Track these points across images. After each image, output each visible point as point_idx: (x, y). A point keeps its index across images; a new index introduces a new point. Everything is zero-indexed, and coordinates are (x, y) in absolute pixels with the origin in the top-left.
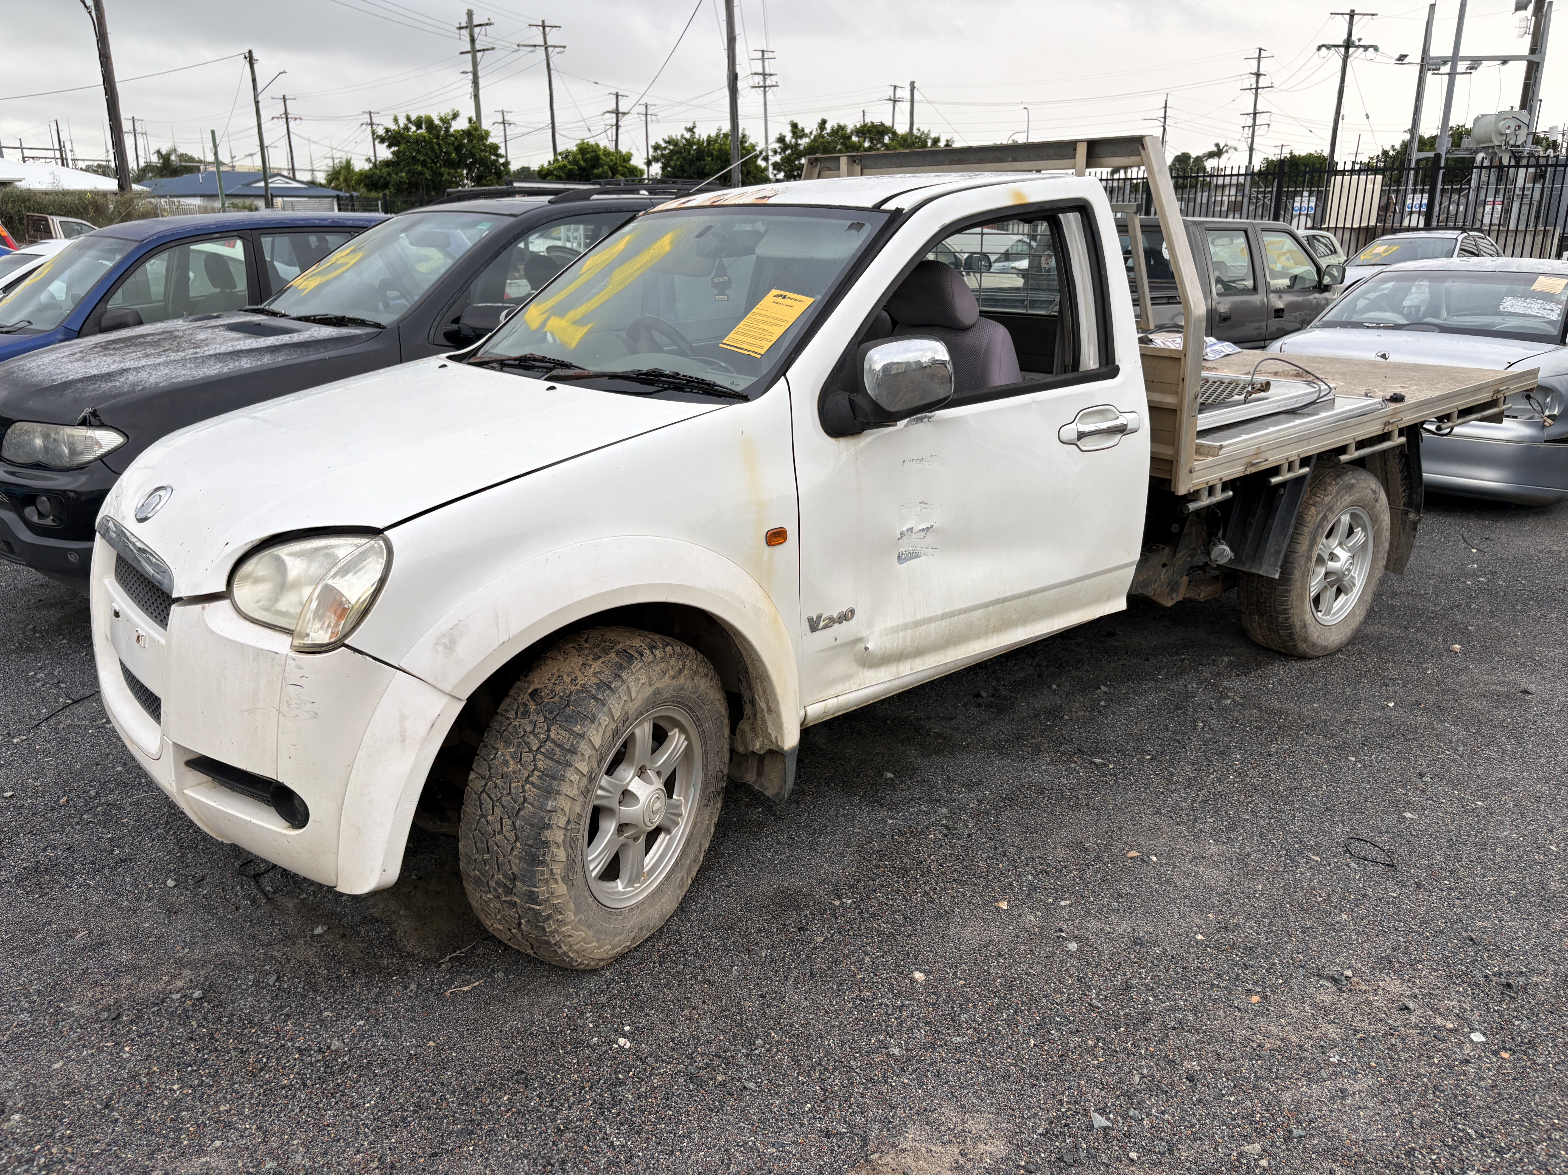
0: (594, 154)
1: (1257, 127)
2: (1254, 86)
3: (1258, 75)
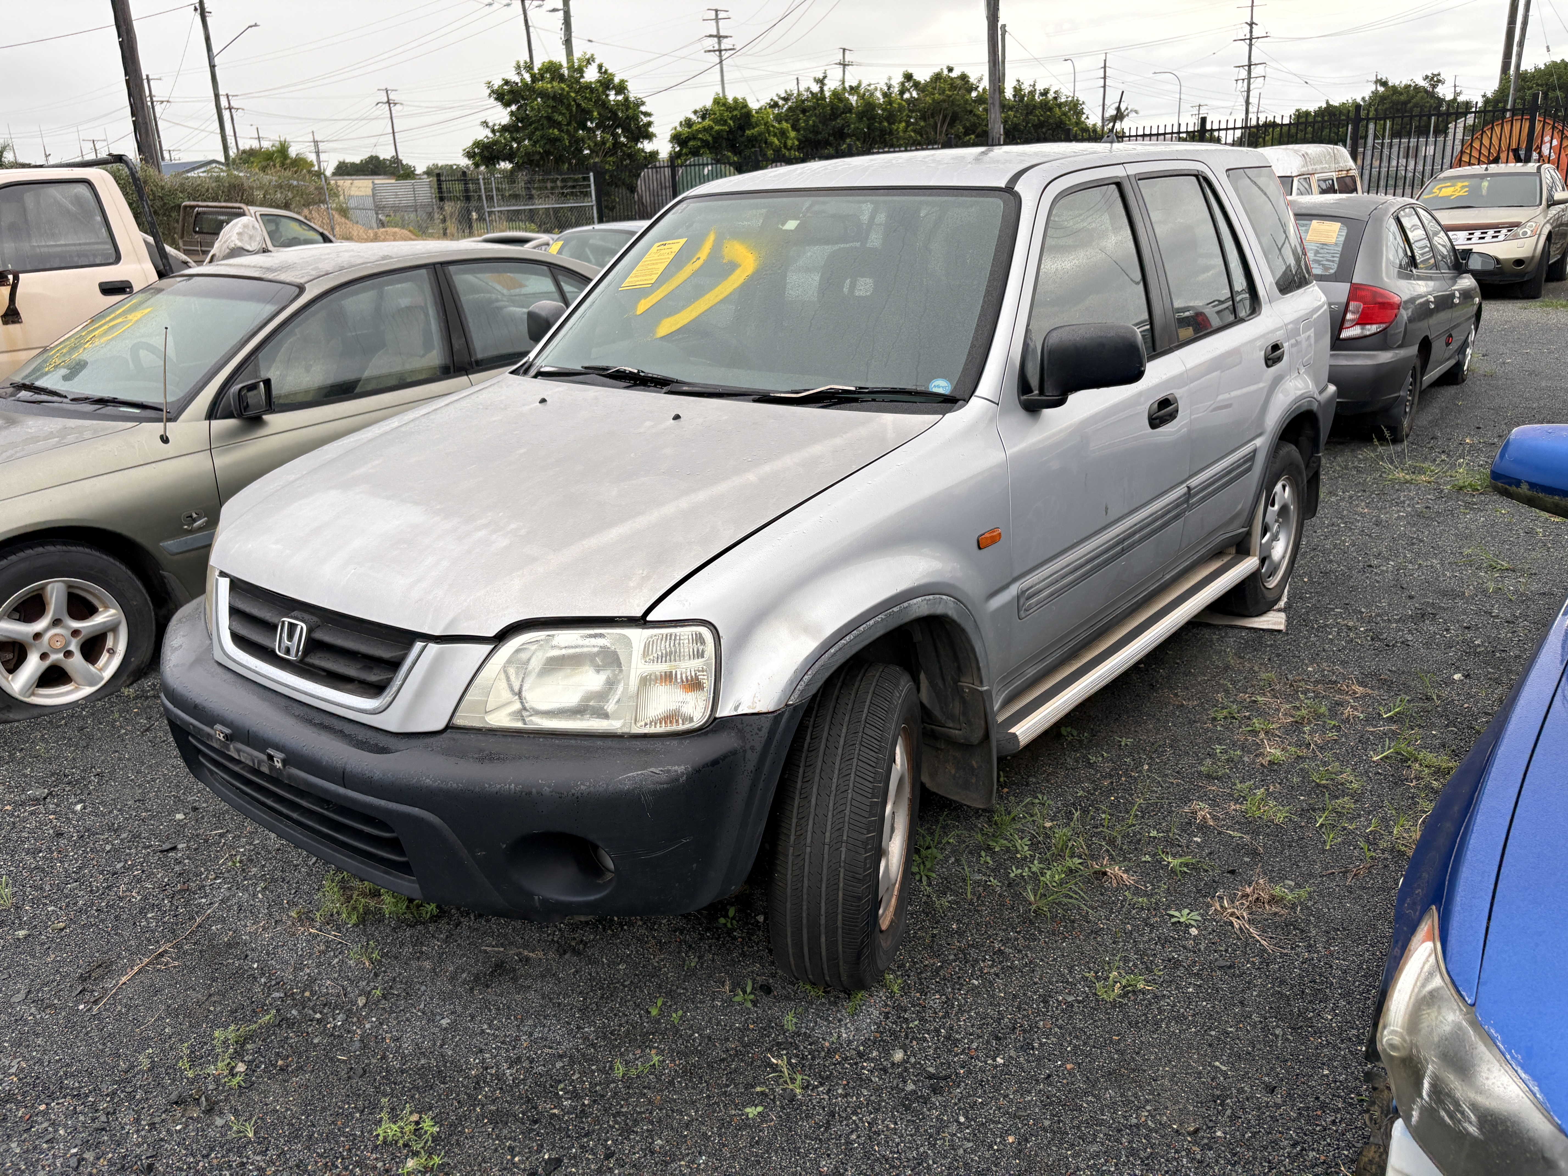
0: (744, 110)
1: (1252, 80)
2: (1248, 36)
3: (1251, 24)
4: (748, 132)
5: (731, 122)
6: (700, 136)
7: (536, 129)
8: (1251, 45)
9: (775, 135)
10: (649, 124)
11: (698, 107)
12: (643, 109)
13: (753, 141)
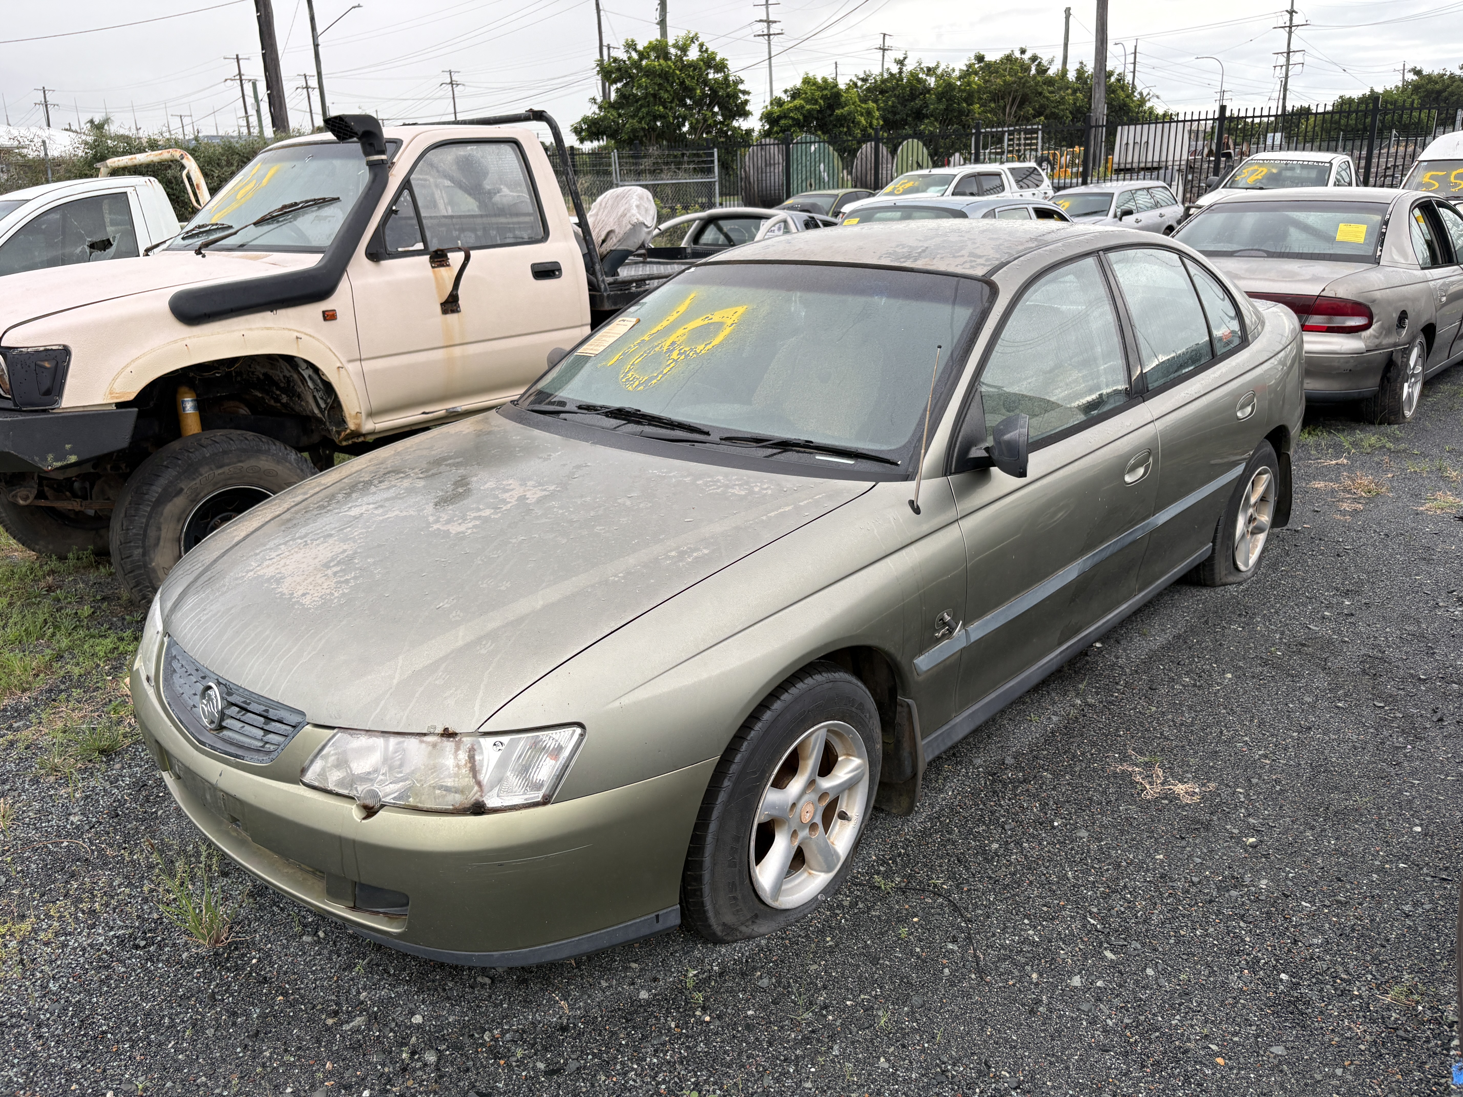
0: (835, 90)
1: (1290, 67)
2: (1288, 24)
3: (1291, 12)
4: (838, 112)
5: (821, 102)
6: (792, 114)
7: (642, 106)
8: (1290, 33)
9: (862, 115)
10: (746, 102)
11: (789, 86)
12: (741, 87)
13: (842, 120)
